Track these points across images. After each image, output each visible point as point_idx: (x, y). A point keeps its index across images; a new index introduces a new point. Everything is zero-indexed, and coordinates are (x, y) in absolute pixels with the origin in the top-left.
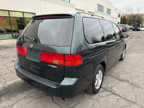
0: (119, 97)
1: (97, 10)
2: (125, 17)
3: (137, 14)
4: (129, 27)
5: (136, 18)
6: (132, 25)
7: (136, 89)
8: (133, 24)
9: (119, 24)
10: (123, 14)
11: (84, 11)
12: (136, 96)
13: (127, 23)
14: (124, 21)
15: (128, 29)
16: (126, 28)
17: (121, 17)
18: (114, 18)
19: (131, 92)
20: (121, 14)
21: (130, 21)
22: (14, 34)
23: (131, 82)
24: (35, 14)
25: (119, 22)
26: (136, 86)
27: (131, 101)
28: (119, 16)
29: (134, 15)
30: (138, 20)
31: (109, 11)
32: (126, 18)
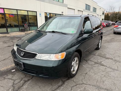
0: (106, 67)
1: (85, 9)
2: (108, 14)
3: (119, 12)
4: (112, 23)
5: (118, 15)
6: (114, 22)
7: (118, 63)
8: (115, 20)
9: (103, 20)
10: (107, 12)
11: (74, 9)
12: (118, 67)
13: (110, 19)
14: (107, 17)
15: (111, 24)
16: (110, 24)
17: (105, 14)
18: (99, 15)
19: (114, 65)
20: (105, 12)
21: (113, 18)
22: (20, 28)
23: (114, 59)
24: (36, 12)
25: (103, 19)
26: (118, 61)
27: (114, 69)
28: (103, 14)
29: (116, 13)
30: (119, 17)
31: (95, 10)
32: (109, 16)
